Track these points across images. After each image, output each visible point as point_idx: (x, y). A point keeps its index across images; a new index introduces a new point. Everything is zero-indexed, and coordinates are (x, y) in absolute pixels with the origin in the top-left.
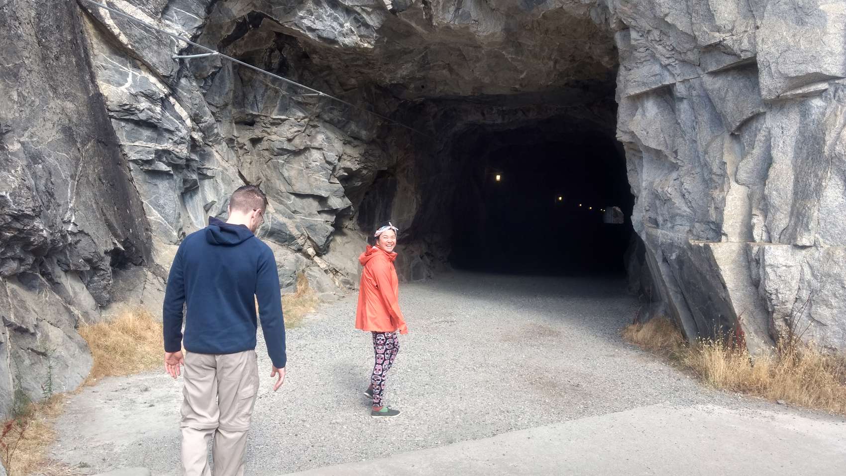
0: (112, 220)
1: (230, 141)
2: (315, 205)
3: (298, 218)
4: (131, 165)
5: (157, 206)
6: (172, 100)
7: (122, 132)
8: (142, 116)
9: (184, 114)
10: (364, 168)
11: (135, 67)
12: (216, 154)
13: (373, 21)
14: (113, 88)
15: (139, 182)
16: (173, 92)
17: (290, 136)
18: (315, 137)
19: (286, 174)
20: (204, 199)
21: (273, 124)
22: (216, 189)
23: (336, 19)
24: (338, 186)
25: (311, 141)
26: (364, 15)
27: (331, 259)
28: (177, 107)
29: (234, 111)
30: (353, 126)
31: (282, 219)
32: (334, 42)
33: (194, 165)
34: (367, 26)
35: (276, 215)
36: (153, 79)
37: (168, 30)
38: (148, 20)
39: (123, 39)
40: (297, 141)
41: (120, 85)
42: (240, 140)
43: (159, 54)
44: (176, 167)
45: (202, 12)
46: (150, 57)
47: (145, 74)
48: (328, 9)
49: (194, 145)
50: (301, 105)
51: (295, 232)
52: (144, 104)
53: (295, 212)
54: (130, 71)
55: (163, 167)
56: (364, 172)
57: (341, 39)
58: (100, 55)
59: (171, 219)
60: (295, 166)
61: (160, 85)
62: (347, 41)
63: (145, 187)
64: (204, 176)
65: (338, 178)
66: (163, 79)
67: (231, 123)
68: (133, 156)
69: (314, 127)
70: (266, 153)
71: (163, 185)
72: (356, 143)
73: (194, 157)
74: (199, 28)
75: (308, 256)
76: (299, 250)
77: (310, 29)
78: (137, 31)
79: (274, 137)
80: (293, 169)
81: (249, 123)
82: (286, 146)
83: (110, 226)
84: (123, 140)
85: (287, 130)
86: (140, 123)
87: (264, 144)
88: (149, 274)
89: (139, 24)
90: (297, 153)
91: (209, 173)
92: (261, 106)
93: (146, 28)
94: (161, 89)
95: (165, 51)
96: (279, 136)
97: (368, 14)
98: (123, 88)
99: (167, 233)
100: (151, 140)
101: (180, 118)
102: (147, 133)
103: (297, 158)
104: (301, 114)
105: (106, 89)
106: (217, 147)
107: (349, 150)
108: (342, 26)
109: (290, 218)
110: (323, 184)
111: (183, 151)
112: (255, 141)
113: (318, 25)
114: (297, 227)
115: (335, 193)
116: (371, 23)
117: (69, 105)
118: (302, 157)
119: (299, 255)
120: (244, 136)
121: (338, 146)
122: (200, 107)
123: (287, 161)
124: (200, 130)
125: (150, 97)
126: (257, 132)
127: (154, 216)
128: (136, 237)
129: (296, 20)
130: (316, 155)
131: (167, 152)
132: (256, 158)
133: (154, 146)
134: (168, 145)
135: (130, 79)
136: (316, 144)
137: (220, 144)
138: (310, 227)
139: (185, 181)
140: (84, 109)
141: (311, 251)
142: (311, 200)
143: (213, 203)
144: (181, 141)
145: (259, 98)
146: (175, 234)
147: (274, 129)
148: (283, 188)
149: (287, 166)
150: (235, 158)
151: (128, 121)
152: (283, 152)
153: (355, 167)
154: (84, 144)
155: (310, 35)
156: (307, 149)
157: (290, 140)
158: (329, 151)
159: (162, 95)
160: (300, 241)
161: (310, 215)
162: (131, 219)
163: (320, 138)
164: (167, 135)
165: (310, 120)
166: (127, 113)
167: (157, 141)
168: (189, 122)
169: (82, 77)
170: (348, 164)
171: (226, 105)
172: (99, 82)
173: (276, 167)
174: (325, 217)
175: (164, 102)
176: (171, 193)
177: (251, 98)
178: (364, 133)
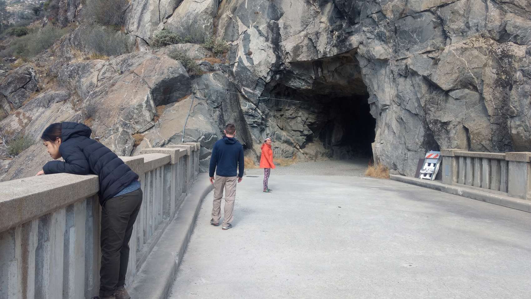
0: (243, 138)
1: (274, 116)
2: (299, 133)
3: (294, 137)
4: (248, 125)
5: (255, 135)
6: (257, 109)
7: (246, 117)
8: (250, 114)
9: (260, 112)
10: (317, 121)
11: (249, 102)
12: (270, 120)
13: (310, 81)
14: (244, 107)
15: (250, 129)
16: (257, 107)
17: (291, 114)
18: (299, 113)
19: (290, 125)
20: (266, 132)
21: (286, 110)
22: (269, 129)
23: (300, 82)
24: (307, 127)
25: (297, 114)
26: (308, 80)
27: (306, 150)
28: (258, 110)
29: (275, 108)
30: (312, 109)
31: (289, 138)
32: (300, 88)
33: (264, 124)
34: (309, 83)
35: (287, 137)
36: (253, 105)
37: (256, 93)
38: (251, 91)
39: (246, 96)
40: (293, 115)
41: (245, 107)
42: (277, 116)
43: (254, 98)
44: (258, 125)
45: (264, 87)
46: (252, 100)
47: (251, 103)
48: (298, 80)
49: (263, 119)
50: (294, 104)
51: (293, 142)
52: (251, 111)
53: (293, 136)
54: (248, 103)
55: (255, 125)
56: (317, 122)
57: (302, 87)
58: (242, 100)
59: (257, 138)
60: (293, 122)
61: (254, 106)
62: (304, 88)
63: (251, 130)
64: (267, 127)
65: (307, 125)
66: (255, 104)
67: (274, 111)
68: (248, 123)
69: (298, 110)
70: (285, 119)
71: (255, 129)
72: (314, 114)
73: (263, 122)
74: (263, 91)
75: (297, 149)
76: (295, 147)
77: (293, 86)
78: (249, 94)
79: (287, 114)
80: (292, 123)
81: (280, 110)
82: (290, 116)
83: (243, 139)
84: (246, 120)
85: (290, 112)
86: (250, 115)
87: (284, 116)
88: (252, 151)
89: (250, 92)
90: (294, 118)
91: (268, 126)
92: (283, 106)
93: (251, 93)
94: (254, 107)
95: (255, 98)
96: (288, 114)
97: (309, 80)
98: (246, 107)
99: (256, 142)
100: (252, 119)
101: (259, 113)
102: (251, 117)
103: (294, 120)
104: (294, 107)
105: (243, 108)
106: (271, 118)
107: (311, 116)
108: (302, 84)
109: (291, 137)
110: (301, 127)
111: (260, 121)
112: (282, 115)
113: (295, 84)
114: (294, 140)
115: (306, 130)
116: (310, 82)
117: (235, 114)
118: (295, 119)
119: (294, 148)
120: (278, 114)
121: (306, 115)
122: (264, 109)
123: (290, 121)
124: (265, 115)
125: (252, 109)
126: (282, 113)
127: (253, 137)
128: (249, 142)
129: (289, 84)
130: (299, 118)
131: (256, 121)
132: (282, 120)
133: (253, 120)
134: (256, 120)
135: (248, 105)
136: (299, 116)
137: (271, 117)
138: (298, 140)
139: (261, 128)
140: (238, 114)
141: (298, 147)
142: (298, 132)
143: (269, 133)
144: (259, 119)
145: (282, 103)
146: (258, 141)
147: (287, 112)
148: (290, 129)
149: (291, 122)
150: (276, 121)
151: (247, 115)
152: (289, 118)
153: (313, 121)
154: (238, 122)
155: (293, 87)
156: (296, 117)
157: (291, 115)
158: (303, 117)
159: (255, 108)
160: (295, 144)
161: (298, 136)
162: (248, 137)
163: (300, 113)
164: (256, 117)
165: (297, 108)
166: (247, 113)
167: (254, 119)
168: (261, 114)
169: (238, 106)
170: (310, 120)
171: (273, 106)
172: (241, 106)
173: (288, 123)
174: (303, 137)
175: (255, 110)
176: (257, 131)
177: (280, 104)
178: (316, 110)
